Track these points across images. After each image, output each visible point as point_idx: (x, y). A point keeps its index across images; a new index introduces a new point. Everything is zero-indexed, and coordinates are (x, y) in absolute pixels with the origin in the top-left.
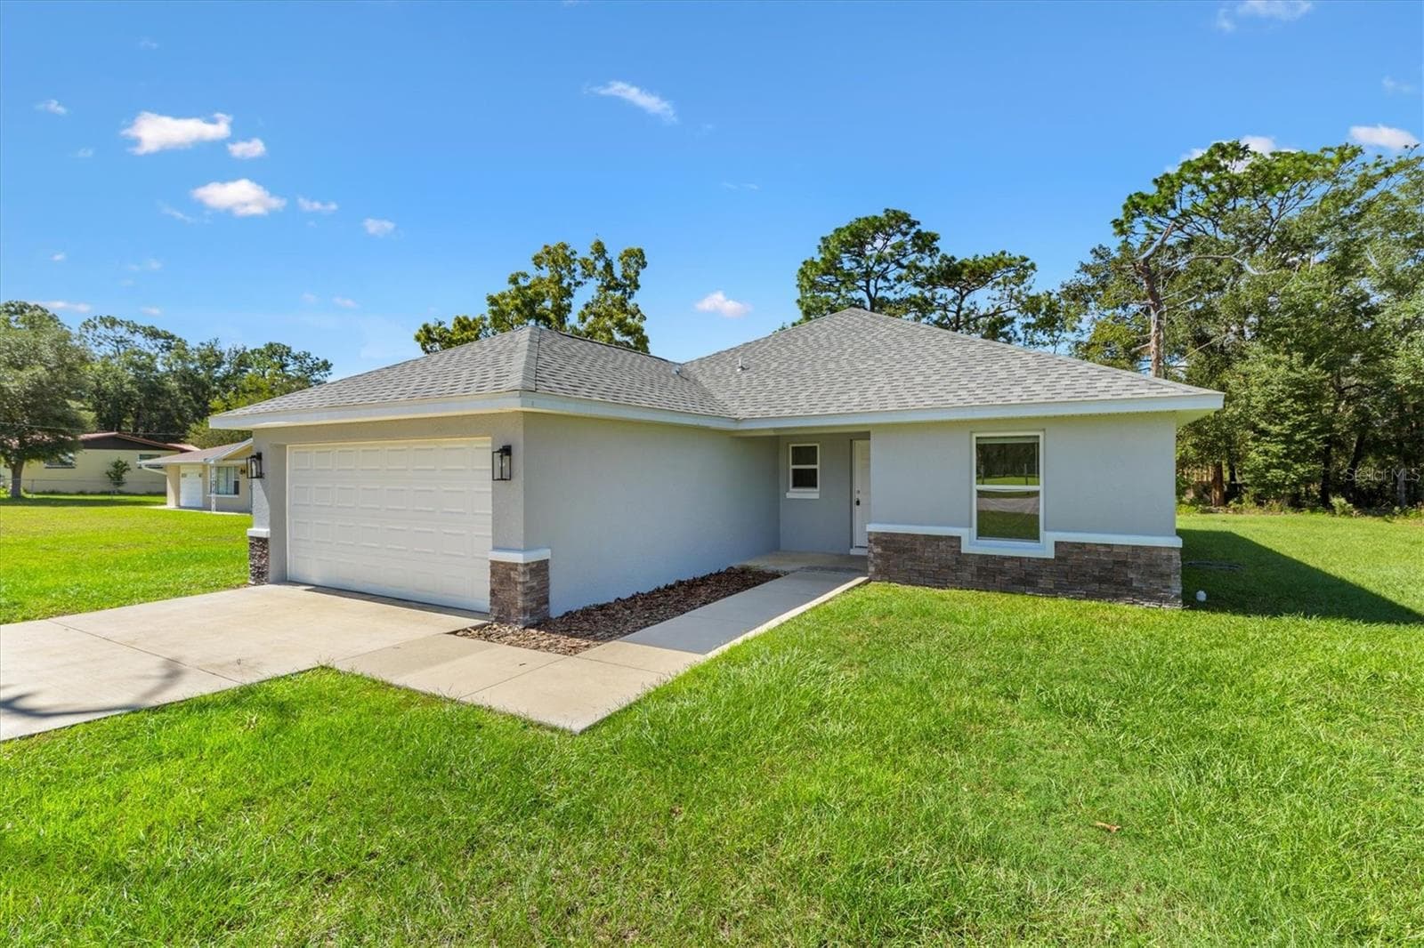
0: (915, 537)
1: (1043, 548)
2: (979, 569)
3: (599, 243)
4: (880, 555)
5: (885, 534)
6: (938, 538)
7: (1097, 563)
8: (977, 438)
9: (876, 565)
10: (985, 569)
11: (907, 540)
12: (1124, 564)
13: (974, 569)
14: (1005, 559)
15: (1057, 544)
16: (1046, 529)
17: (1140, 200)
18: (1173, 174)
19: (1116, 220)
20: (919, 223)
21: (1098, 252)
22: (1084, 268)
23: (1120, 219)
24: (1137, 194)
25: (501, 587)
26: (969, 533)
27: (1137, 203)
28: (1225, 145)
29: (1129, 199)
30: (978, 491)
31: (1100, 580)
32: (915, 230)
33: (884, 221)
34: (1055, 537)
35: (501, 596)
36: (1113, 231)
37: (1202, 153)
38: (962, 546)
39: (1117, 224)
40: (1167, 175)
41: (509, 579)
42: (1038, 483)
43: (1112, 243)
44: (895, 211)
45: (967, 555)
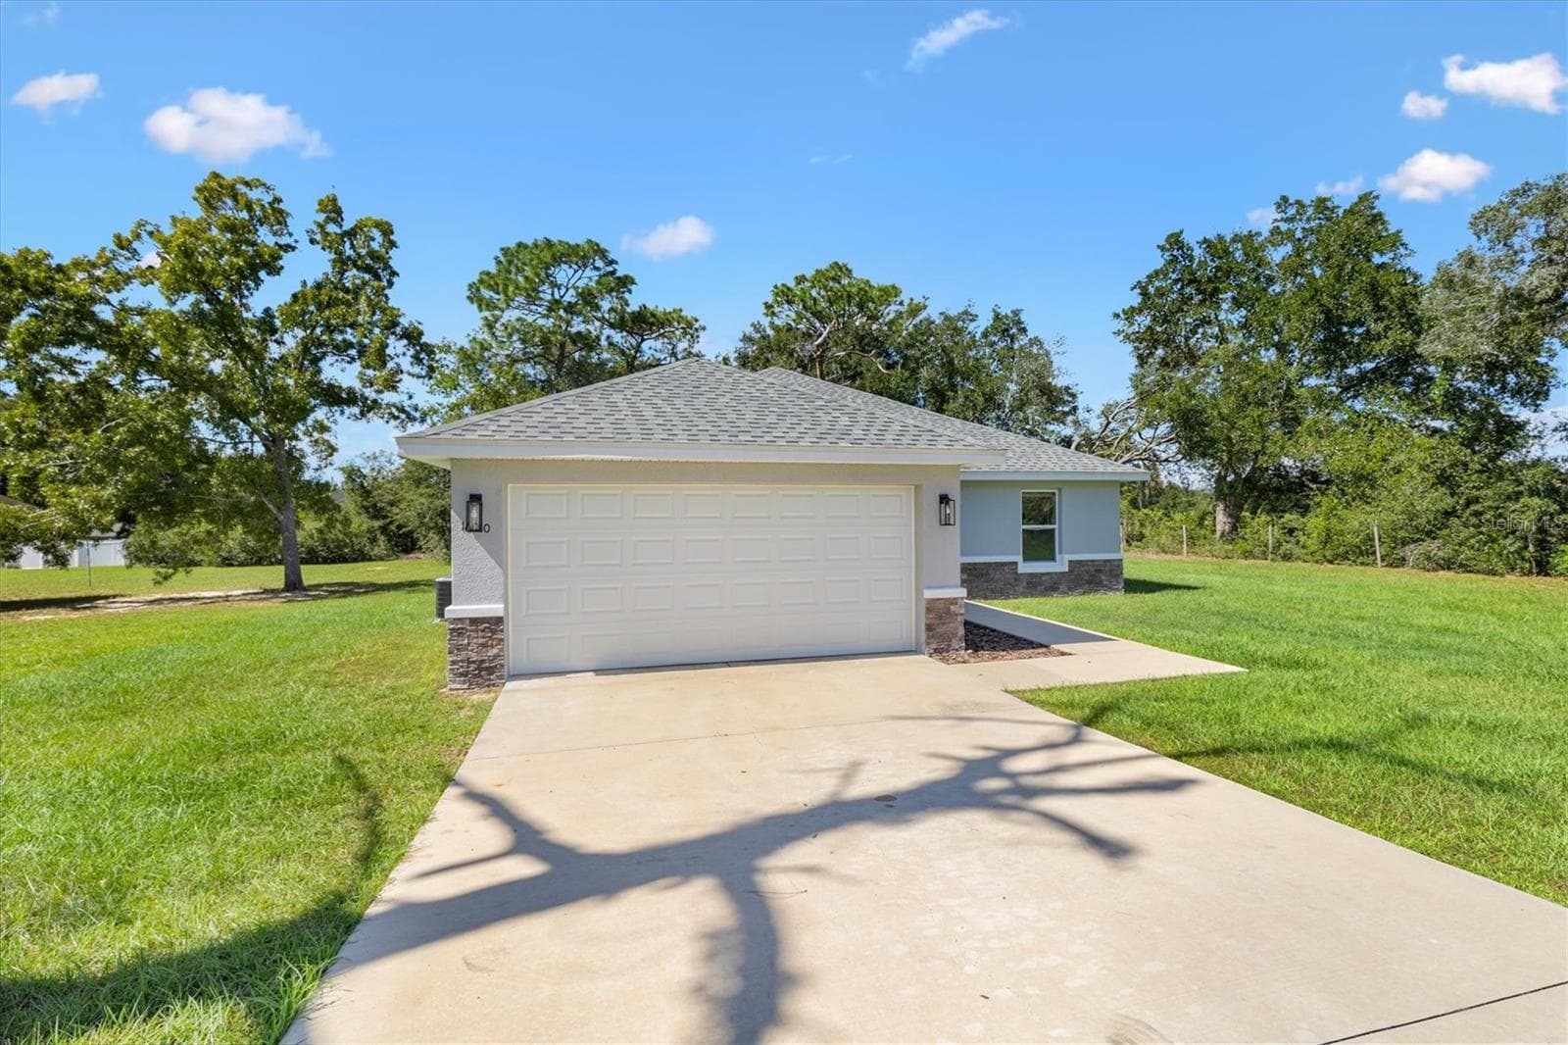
0: (989, 564)
1: (1060, 565)
2: (1028, 583)
3: (333, 200)
4: (967, 580)
5: (969, 564)
6: (1003, 564)
7: (1087, 572)
8: (1024, 493)
10: (1031, 583)
11: (984, 567)
12: (1099, 571)
13: (1025, 584)
14: (1043, 574)
15: (1070, 562)
16: (1060, 553)
17: (786, 290)
18: (808, 276)
19: (766, 303)
20: (617, 263)
21: (757, 327)
22: (747, 339)
23: (770, 302)
24: (783, 285)
25: (938, 622)
26: (1019, 558)
27: (782, 291)
28: (840, 264)
29: (776, 287)
30: (1024, 530)
31: (1089, 582)
32: (610, 269)
33: (584, 251)
34: (1068, 557)
35: (941, 630)
36: (765, 311)
37: (828, 265)
38: (1017, 568)
39: (768, 306)
40: (804, 276)
41: (948, 612)
42: (1055, 524)
43: (765, 322)
44: (598, 245)
45: (1021, 574)
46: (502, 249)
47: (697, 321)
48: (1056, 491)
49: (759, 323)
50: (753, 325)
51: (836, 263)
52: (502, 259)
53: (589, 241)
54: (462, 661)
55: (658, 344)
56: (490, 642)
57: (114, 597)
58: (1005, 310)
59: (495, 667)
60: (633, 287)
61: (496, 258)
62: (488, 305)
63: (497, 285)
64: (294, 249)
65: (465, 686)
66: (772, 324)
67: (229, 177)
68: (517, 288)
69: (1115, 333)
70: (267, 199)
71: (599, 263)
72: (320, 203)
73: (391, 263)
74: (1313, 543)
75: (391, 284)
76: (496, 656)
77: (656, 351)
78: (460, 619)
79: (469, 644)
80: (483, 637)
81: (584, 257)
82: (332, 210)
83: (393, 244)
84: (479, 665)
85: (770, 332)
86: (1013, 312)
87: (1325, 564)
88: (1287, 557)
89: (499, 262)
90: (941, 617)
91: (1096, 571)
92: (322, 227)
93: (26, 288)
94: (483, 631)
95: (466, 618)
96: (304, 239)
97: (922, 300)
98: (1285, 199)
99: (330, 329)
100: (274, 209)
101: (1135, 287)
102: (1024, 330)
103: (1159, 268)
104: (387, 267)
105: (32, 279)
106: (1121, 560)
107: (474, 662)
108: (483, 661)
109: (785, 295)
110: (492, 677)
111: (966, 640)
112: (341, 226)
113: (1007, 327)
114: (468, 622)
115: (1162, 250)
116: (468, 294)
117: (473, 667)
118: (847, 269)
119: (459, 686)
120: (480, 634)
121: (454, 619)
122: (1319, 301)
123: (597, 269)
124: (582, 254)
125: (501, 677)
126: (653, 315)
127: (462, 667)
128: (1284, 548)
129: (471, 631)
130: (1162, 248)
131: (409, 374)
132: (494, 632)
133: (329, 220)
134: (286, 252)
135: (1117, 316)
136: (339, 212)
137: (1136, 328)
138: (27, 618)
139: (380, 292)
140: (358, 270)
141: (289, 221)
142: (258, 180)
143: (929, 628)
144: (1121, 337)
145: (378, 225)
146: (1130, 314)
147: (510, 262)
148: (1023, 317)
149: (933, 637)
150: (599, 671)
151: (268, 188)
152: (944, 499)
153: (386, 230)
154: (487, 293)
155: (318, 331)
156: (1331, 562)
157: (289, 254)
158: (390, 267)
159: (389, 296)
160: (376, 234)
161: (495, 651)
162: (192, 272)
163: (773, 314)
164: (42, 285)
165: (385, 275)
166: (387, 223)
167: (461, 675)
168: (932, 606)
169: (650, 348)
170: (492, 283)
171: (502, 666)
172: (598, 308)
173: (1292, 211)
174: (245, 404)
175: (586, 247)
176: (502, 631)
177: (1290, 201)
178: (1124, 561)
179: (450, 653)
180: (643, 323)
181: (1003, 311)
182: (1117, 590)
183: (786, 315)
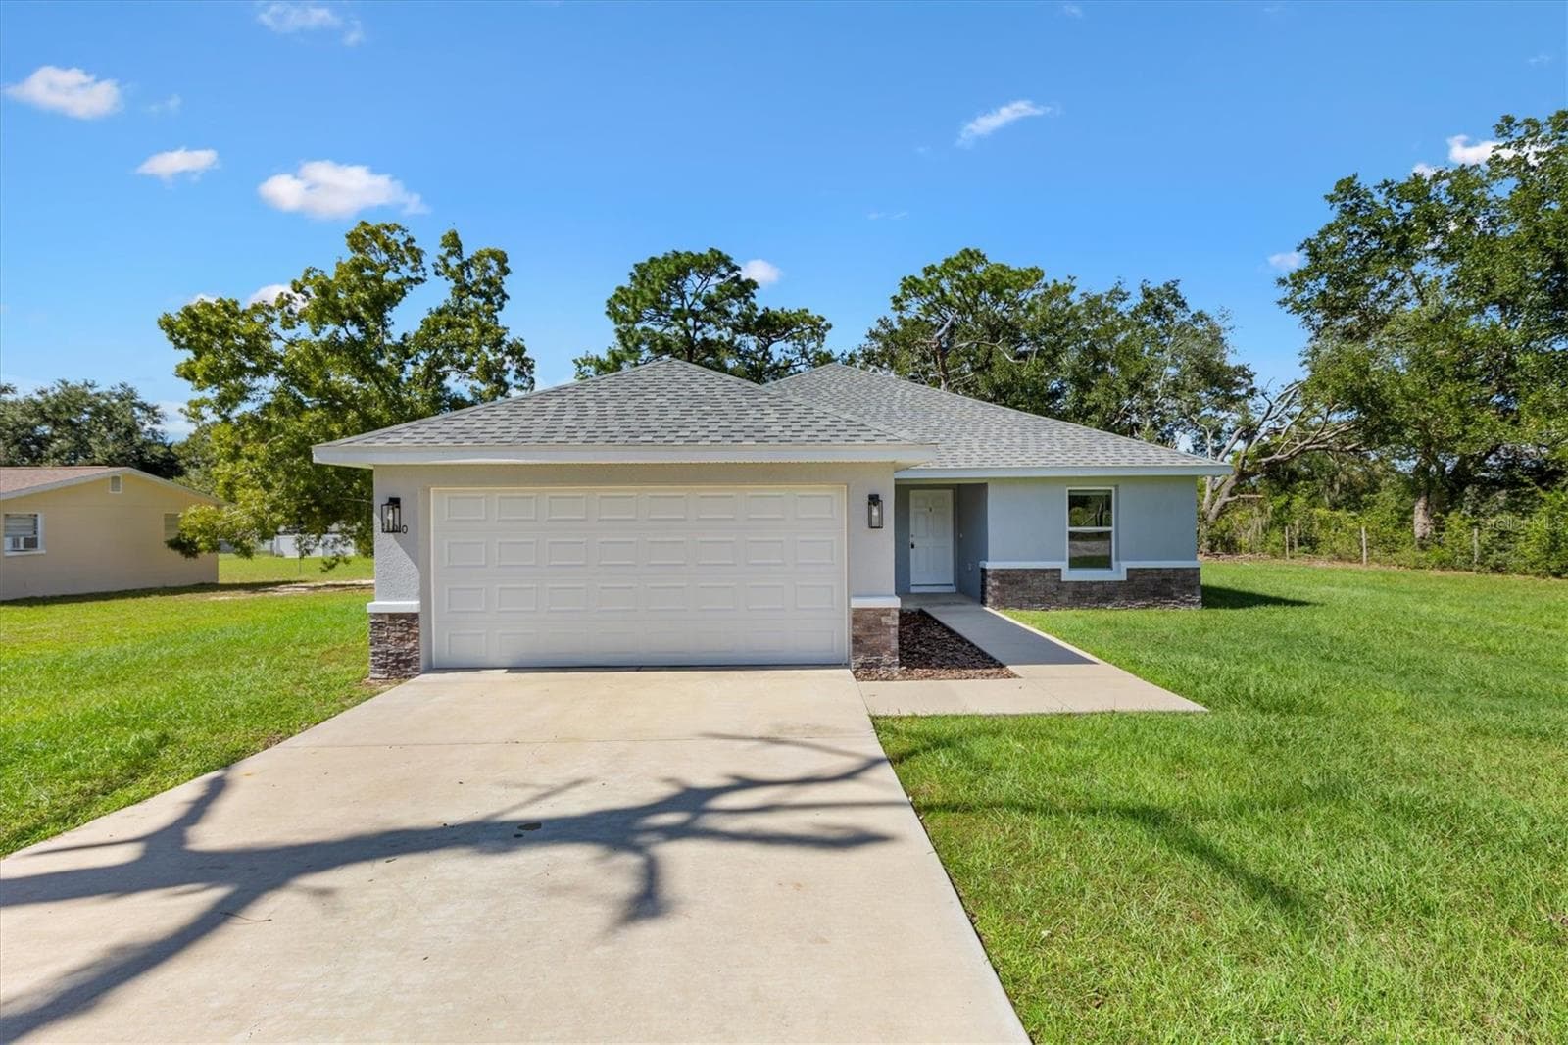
0: (1027, 570)
1: (1117, 573)
2: (1074, 593)
3: (454, 235)
4: (998, 588)
5: (1001, 570)
6: (1044, 571)
7: (1152, 582)
8: (1070, 491)
9: (994, 597)
10: (1078, 592)
11: (1019, 574)
12: (1169, 581)
13: (1070, 594)
14: (1093, 584)
15: (1128, 570)
16: (1117, 559)
17: (913, 283)
18: (938, 266)
19: (895, 297)
20: (739, 269)
21: (883, 322)
22: (874, 336)
23: (898, 296)
24: (911, 277)
25: (868, 634)
26: (1064, 565)
27: (911, 285)
28: (972, 250)
29: (904, 279)
30: (1070, 533)
31: (1154, 594)
32: (733, 275)
33: (706, 260)
34: (1126, 565)
35: (869, 642)
36: (893, 306)
37: (958, 253)
38: (1060, 576)
39: (896, 300)
40: (933, 266)
41: (879, 624)
42: (1110, 525)
43: (893, 316)
44: (720, 253)
45: (1066, 583)
46: (636, 265)
47: (823, 319)
48: (1113, 489)
49: (885, 318)
50: (880, 321)
51: (967, 250)
52: (636, 274)
53: (712, 250)
54: (382, 653)
55: (789, 346)
56: (406, 637)
57: (295, 582)
58: (1156, 283)
59: (411, 659)
60: (755, 292)
61: (631, 274)
62: (622, 318)
63: (628, 299)
64: (423, 281)
65: (384, 677)
66: (900, 317)
67: (374, 224)
68: (644, 300)
69: (1280, 303)
70: (402, 240)
71: (724, 271)
72: (443, 238)
73: (503, 287)
74: (1531, 551)
75: (501, 306)
76: (412, 650)
77: (787, 352)
78: (380, 614)
79: (388, 637)
80: (401, 632)
81: (707, 265)
82: (453, 243)
83: (505, 271)
84: (397, 657)
85: (898, 327)
86: (1167, 286)
87: (1550, 578)
88: (1498, 569)
89: (634, 278)
90: (869, 629)
91: (1163, 580)
92: (444, 259)
93: (209, 332)
94: (400, 625)
95: (385, 614)
96: (431, 271)
97: (1068, 281)
98: (1509, 120)
99: (449, 350)
100: (407, 249)
101: (1303, 246)
102: (1182, 304)
103: (1332, 221)
104: (500, 290)
105: (213, 324)
106: (1199, 569)
107: (392, 654)
108: (400, 654)
109: (911, 286)
110: (409, 669)
111: (900, 655)
112: (461, 258)
113: (1160, 303)
114: (387, 617)
115: (1331, 201)
116: (607, 309)
117: (391, 659)
118: (979, 255)
119: (378, 676)
120: (398, 628)
121: (375, 614)
122: (1541, 243)
123: (722, 276)
124: (704, 262)
125: (416, 670)
126: (776, 317)
127: (382, 658)
128: (1494, 557)
129: (390, 625)
130: (1331, 199)
131: (515, 386)
132: (410, 627)
133: (450, 253)
134: (416, 284)
135: (1282, 282)
136: (459, 246)
137: (1306, 294)
138: (213, 598)
139: (490, 314)
140: (474, 296)
141: (424, 258)
142: (395, 224)
143: (856, 640)
144: (1289, 306)
145: (493, 254)
146: (1298, 279)
147: (643, 277)
148: (1182, 290)
149: (860, 650)
150: (512, 669)
151: (404, 231)
152: (874, 500)
153: (501, 258)
154: (622, 308)
155: (440, 352)
156: (1558, 576)
157: (419, 286)
158: (502, 291)
159: (498, 317)
160: (493, 263)
161: (411, 645)
162: (329, 308)
163: (901, 308)
164: (221, 328)
165: (496, 299)
166: (502, 252)
167: (381, 666)
168: (858, 616)
169: (782, 350)
170: (624, 298)
171: (418, 659)
172: (727, 314)
173: (1519, 133)
174: (380, 418)
175: (709, 256)
176: (417, 626)
177: (1517, 121)
178: (1202, 570)
179: (372, 644)
180: (770, 326)
181: (1152, 287)
182: (1193, 603)
183: (914, 308)
